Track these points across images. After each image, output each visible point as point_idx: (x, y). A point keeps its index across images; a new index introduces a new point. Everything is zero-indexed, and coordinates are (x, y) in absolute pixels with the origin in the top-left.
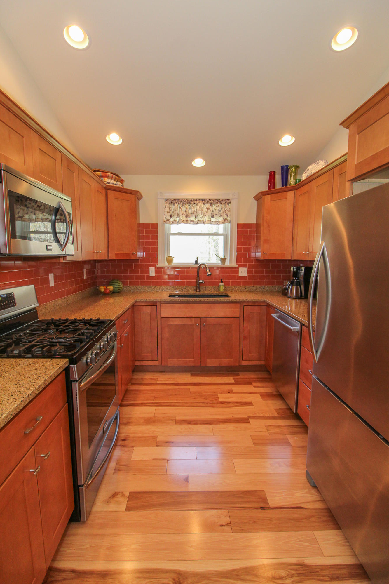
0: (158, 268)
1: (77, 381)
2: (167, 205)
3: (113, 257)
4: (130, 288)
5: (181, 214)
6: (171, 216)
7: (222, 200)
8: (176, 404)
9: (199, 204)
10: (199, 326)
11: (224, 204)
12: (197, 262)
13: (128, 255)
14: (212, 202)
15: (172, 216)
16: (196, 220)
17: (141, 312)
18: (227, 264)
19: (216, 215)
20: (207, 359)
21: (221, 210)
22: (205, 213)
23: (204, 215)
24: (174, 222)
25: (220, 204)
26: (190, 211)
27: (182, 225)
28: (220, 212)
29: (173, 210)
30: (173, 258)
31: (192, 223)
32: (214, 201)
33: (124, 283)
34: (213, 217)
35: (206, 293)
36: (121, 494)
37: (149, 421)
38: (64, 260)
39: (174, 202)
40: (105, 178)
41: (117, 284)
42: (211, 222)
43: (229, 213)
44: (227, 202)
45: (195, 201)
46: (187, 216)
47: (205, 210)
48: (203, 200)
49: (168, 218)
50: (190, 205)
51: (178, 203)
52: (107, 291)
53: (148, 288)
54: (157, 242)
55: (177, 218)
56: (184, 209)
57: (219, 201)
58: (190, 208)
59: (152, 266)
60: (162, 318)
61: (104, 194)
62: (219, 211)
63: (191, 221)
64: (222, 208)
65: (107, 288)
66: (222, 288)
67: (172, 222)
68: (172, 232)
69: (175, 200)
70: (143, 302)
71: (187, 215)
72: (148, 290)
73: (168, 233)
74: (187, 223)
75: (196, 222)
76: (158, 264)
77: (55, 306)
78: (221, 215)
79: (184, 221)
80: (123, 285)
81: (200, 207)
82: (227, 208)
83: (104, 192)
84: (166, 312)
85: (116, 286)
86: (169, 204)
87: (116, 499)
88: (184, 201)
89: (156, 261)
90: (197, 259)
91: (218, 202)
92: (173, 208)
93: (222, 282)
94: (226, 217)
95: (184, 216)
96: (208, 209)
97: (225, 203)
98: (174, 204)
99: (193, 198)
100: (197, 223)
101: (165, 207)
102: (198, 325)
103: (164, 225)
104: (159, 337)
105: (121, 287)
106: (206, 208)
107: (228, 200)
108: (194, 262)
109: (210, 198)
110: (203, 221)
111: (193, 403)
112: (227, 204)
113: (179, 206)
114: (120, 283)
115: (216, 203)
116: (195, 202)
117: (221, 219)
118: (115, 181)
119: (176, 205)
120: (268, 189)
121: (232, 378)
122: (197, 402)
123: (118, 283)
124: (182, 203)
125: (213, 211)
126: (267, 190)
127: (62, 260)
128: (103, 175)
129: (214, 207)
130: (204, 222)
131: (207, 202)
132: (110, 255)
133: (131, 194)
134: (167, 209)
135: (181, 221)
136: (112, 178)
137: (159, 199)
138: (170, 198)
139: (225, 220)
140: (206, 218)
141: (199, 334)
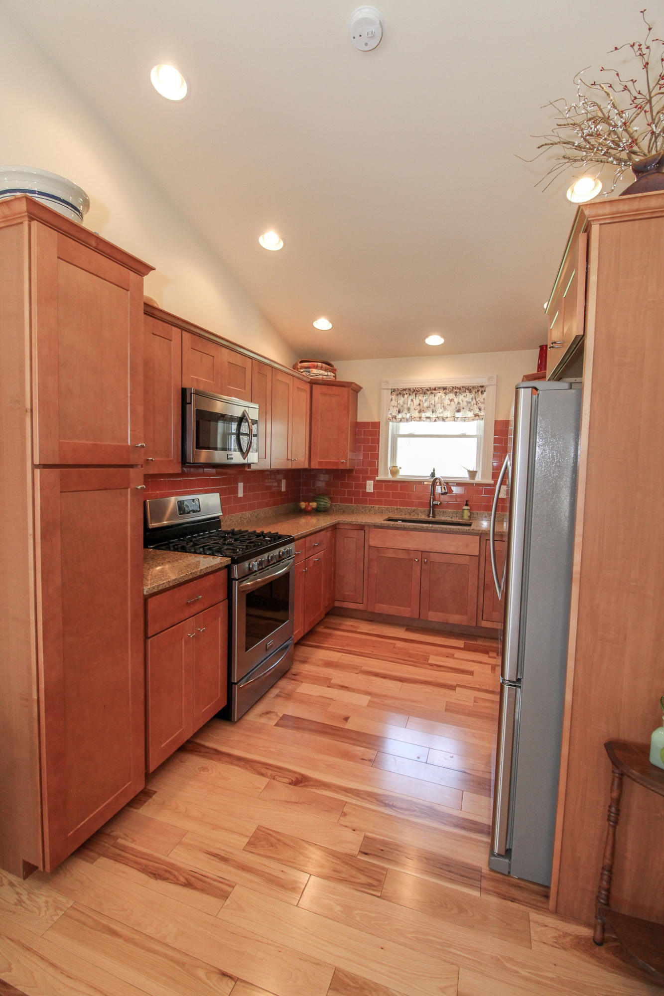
0: (378, 481)
1: (236, 580)
2: (394, 397)
3: (315, 465)
4: (340, 506)
5: (412, 408)
6: (399, 412)
7: (473, 388)
8: (370, 656)
9: (439, 395)
10: (420, 562)
11: (476, 393)
12: (433, 475)
13: (336, 463)
14: (457, 390)
15: (401, 411)
16: (434, 416)
17: (345, 537)
18: (478, 479)
19: (464, 408)
20: (429, 611)
21: (471, 401)
22: (448, 407)
23: (445, 409)
24: (402, 419)
25: (470, 392)
26: (426, 405)
27: (413, 424)
28: (470, 405)
29: (401, 403)
30: (400, 468)
31: (428, 420)
32: (460, 389)
33: (332, 500)
34: (459, 411)
35: (443, 518)
36: (275, 713)
37: (329, 664)
38: (248, 468)
39: (405, 392)
40: (313, 370)
41: (322, 500)
42: (455, 419)
43: (482, 406)
44: (481, 389)
45: (432, 390)
46: (420, 412)
47: (447, 402)
48: (445, 389)
49: (394, 414)
50: (426, 395)
51: (410, 394)
52: (309, 508)
53: (363, 508)
54: (379, 446)
55: (406, 414)
56: (416, 402)
57: (469, 389)
58: (426, 400)
59: (370, 479)
60: (370, 547)
61: (308, 390)
62: (468, 403)
63: (427, 418)
64: (472, 399)
65: (309, 504)
66: (466, 514)
67: (400, 420)
68: (401, 433)
69: (404, 390)
70: (347, 524)
71: (421, 410)
72: (363, 510)
73: (395, 434)
74: (419, 421)
75: (434, 419)
76: (377, 476)
77: (242, 519)
78: (471, 408)
79: (416, 418)
80: (332, 502)
81: (439, 399)
82: (481, 398)
83: (307, 388)
84: (375, 539)
85: (322, 503)
86: (397, 395)
87: (268, 716)
88: (418, 391)
89: (376, 472)
90: (434, 470)
91: (467, 391)
92: (401, 400)
93: (467, 505)
94: (477, 411)
95: (417, 411)
96: (451, 400)
97: (478, 391)
98: (403, 395)
99: (430, 386)
100: (435, 421)
101: (392, 400)
102: (418, 561)
103: (389, 424)
104: (366, 571)
105: (328, 505)
106: (449, 399)
107: (482, 387)
108: (429, 475)
109: (454, 386)
110: (442, 417)
111: (391, 658)
112: (480, 392)
113: (410, 398)
114: (327, 499)
115: (463, 392)
116: (434, 391)
117: (470, 414)
118: (326, 371)
119: (406, 396)
120: (538, 371)
121: (463, 642)
122: (397, 659)
123: (324, 499)
124: (414, 394)
125: (459, 403)
126: (536, 372)
127: (247, 469)
128: (311, 366)
129: (461, 397)
130: (443, 420)
131: (451, 392)
132: (312, 463)
133: (344, 387)
134: (394, 403)
135: (411, 419)
136: (321, 368)
137: (383, 389)
138: (398, 387)
139: (476, 415)
140: (448, 414)
141: (419, 574)
